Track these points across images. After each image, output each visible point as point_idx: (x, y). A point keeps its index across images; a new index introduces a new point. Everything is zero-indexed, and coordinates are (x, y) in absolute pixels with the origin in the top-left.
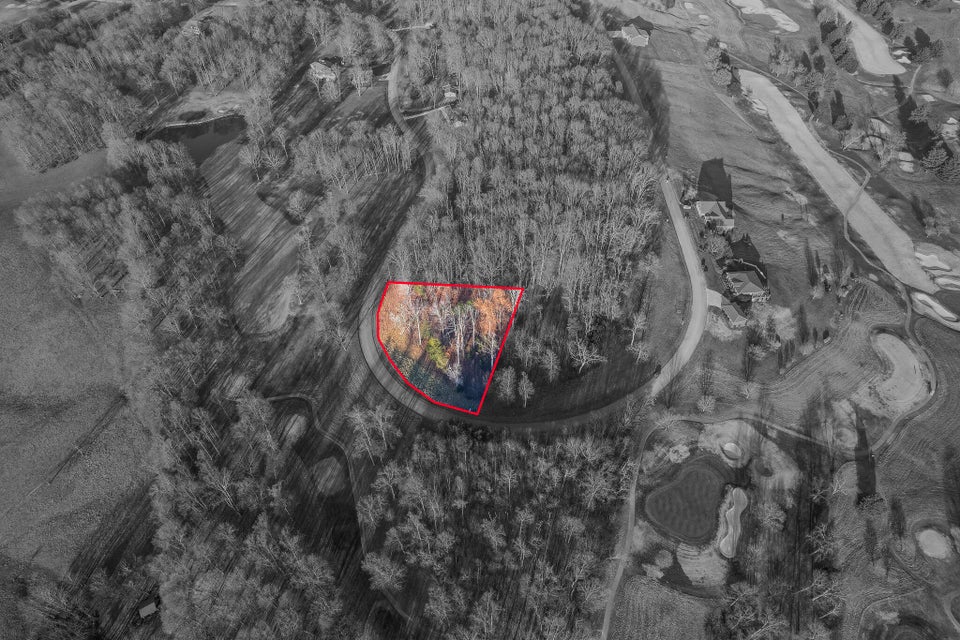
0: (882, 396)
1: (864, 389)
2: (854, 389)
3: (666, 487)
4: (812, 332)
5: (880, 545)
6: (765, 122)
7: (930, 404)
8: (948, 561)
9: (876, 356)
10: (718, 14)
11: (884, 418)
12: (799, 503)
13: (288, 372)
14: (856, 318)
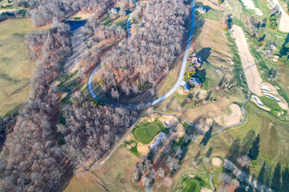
0: (224, 120)
1: (220, 117)
2: (216, 117)
3: (143, 127)
4: (210, 98)
5: (200, 158)
6: (233, 40)
7: (238, 125)
8: (218, 167)
9: (229, 109)
10: (236, 8)
11: (221, 126)
12: (180, 141)
13: (70, 83)
14: (228, 98)
